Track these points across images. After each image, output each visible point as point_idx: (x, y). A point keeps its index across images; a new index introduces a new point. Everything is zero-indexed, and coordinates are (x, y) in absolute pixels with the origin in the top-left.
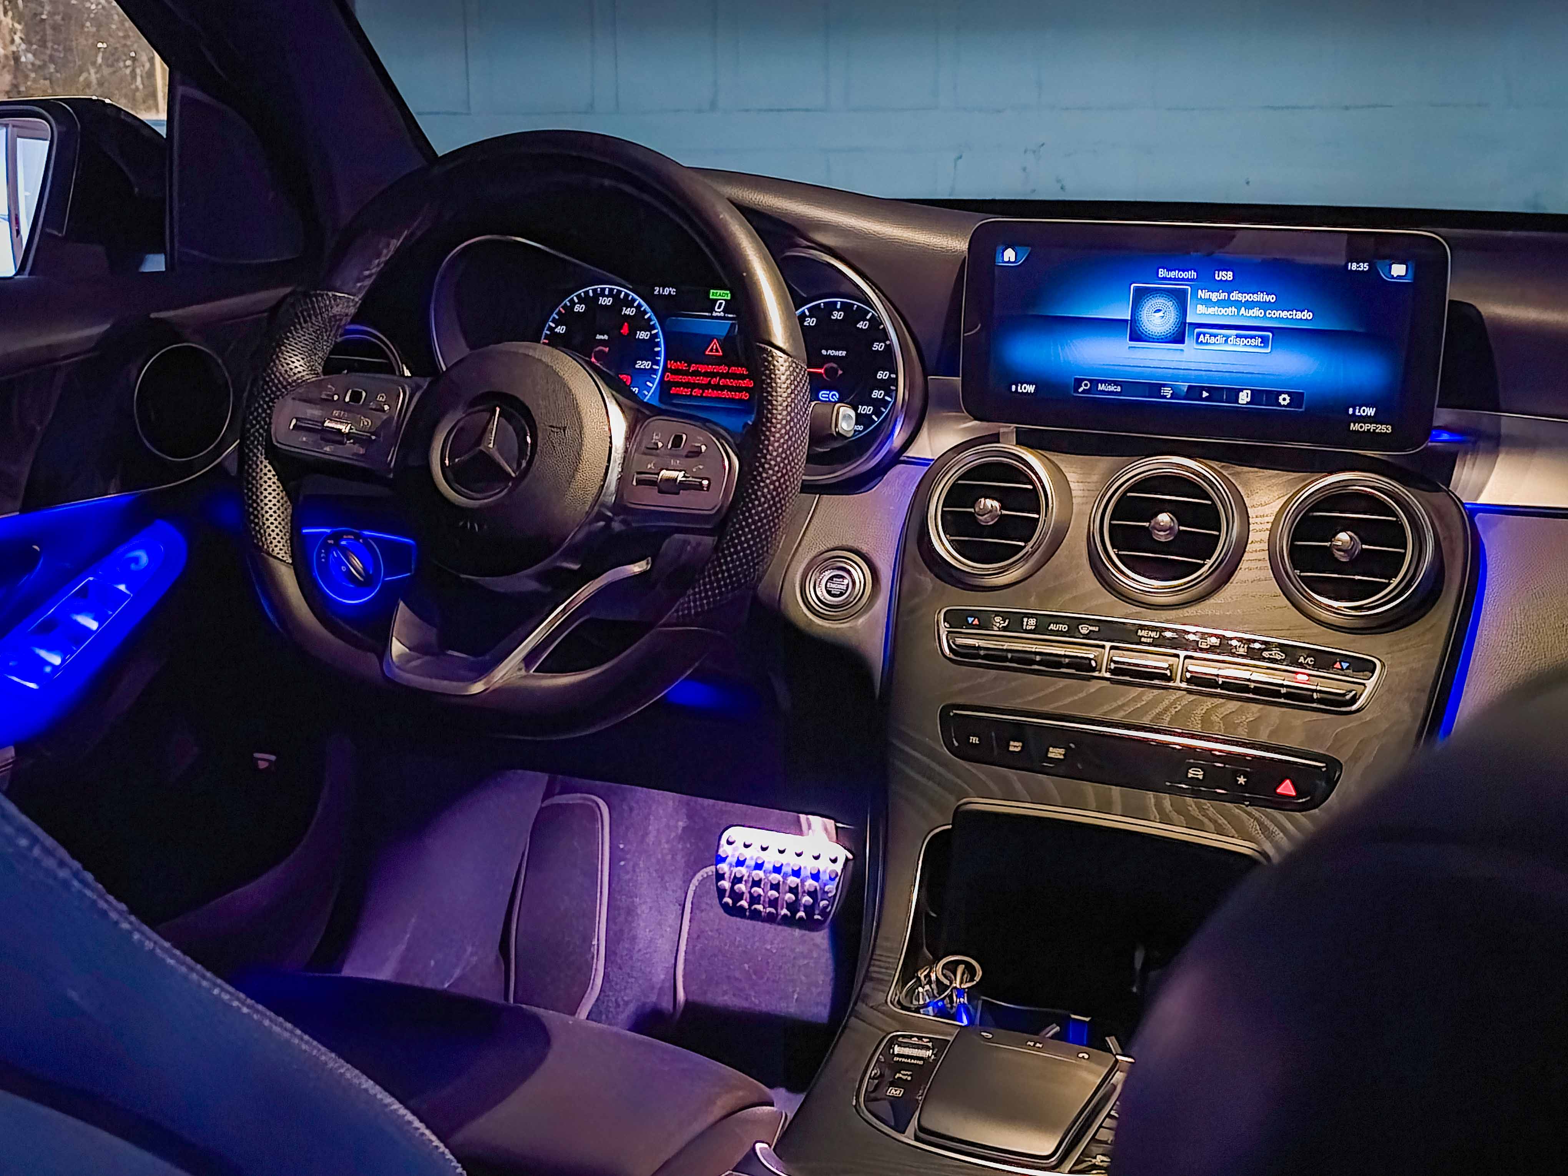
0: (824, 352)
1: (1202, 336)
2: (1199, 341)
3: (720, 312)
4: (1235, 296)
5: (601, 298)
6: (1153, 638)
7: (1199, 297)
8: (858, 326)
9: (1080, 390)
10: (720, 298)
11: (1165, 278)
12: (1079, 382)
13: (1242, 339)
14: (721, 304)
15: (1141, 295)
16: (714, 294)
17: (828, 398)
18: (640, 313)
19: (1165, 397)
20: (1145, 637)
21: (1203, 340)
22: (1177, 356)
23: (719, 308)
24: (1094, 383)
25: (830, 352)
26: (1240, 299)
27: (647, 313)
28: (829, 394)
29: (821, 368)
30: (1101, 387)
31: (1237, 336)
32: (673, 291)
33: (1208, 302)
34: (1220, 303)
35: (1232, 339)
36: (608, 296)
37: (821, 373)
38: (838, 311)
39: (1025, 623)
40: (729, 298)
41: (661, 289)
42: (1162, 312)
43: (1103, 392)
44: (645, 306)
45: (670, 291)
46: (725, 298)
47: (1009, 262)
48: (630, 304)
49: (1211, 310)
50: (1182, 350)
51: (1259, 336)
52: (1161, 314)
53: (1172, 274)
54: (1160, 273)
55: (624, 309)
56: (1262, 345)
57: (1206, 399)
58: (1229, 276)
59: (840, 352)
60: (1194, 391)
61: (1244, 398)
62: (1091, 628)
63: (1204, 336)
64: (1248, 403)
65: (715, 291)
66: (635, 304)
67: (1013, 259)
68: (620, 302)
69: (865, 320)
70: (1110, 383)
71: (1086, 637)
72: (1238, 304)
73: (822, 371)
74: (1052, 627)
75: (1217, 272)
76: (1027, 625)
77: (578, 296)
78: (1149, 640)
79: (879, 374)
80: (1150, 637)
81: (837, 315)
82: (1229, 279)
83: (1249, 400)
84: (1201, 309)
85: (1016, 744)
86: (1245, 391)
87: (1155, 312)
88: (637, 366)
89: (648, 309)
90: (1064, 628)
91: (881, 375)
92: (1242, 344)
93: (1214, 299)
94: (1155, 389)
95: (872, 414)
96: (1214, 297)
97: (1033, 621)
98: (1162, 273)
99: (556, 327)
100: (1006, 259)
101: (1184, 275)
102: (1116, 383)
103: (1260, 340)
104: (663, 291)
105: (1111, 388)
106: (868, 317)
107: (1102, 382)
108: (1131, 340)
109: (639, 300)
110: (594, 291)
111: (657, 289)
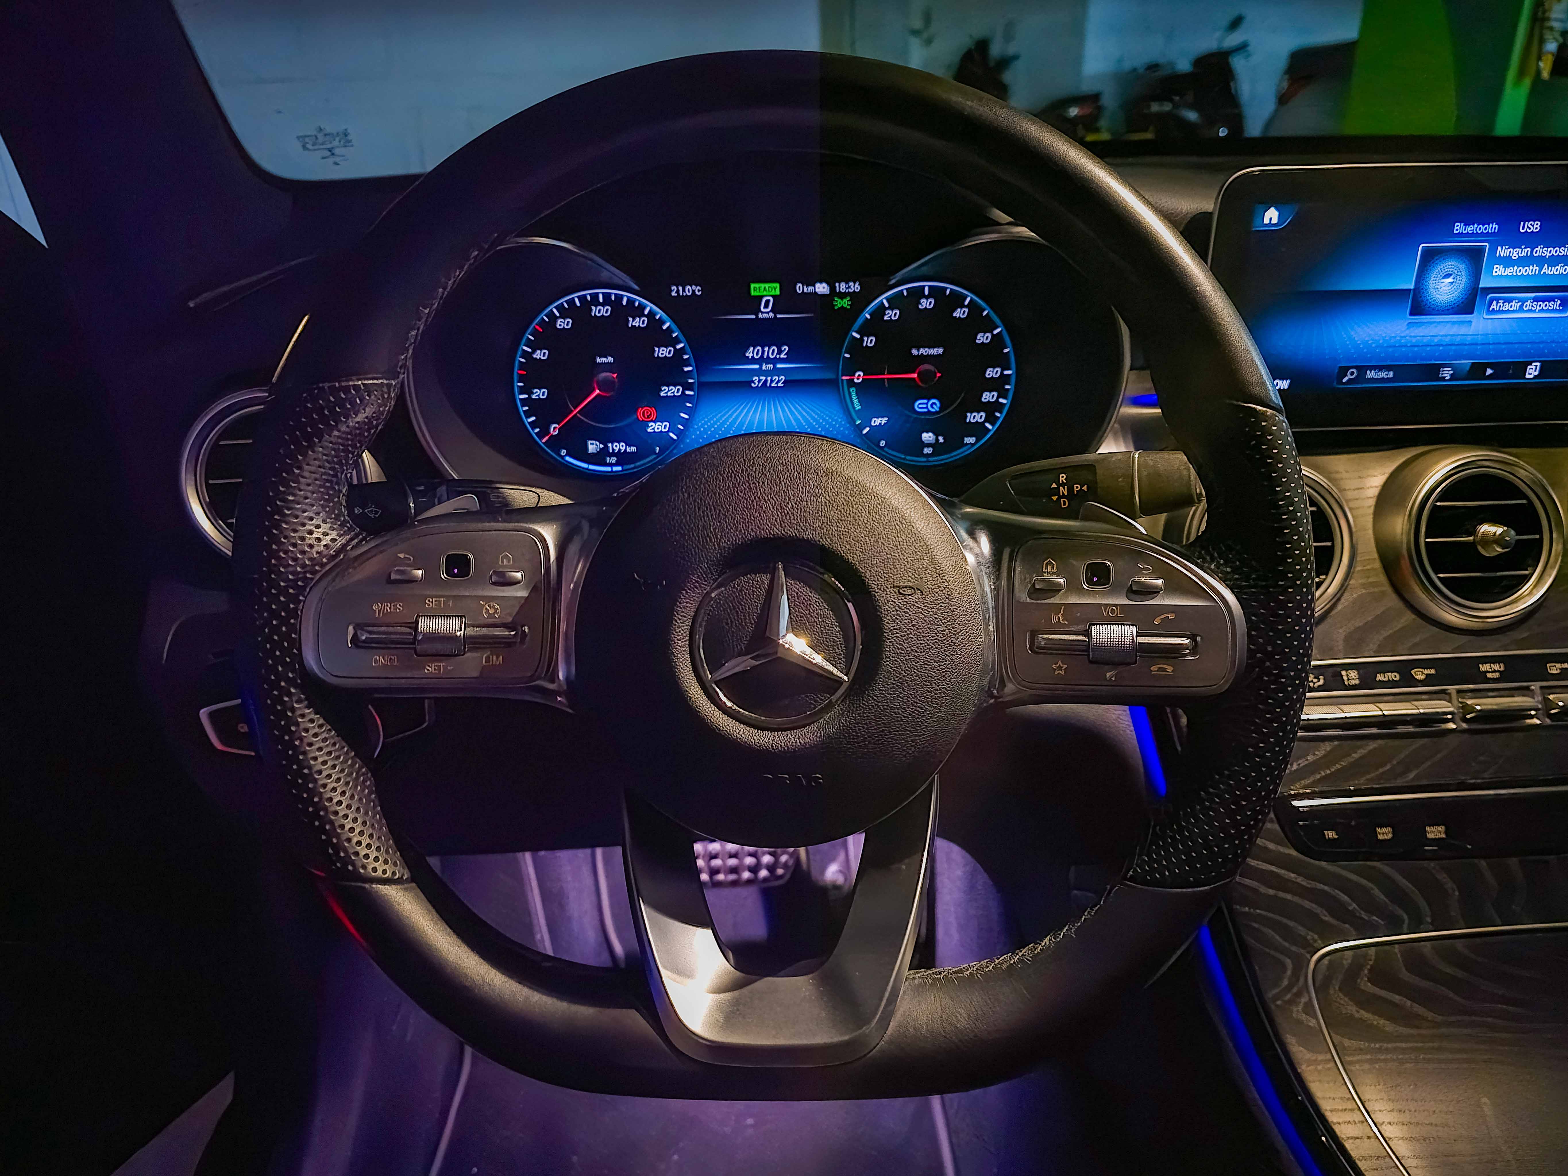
0: (915, 352)
1: (1495, 302)
2: (1491, 309)
3: (768, 313)
4: (1539, 251)
5: (593, 308)
6: (1498, 671)
7: (1497, 255)
8: (954, 315)
9: (1344, 380)
10: (765, 293)
11: (1461, 234)
12: (1344, 371)
13: (1539, 303)
14: (768, 302)
15: (1430, 257)
16: (757, 289)
17: (927, 408)
18: (654, 323)
19: (1443, 379)
20: (1489, 672)
21: (1495, 307)
22: (1463, 330)
23: (766, 306)
24: (1362, 370)
25: (922, 351)
26: (1543, 255)
27: (664, 323)
28: (927, 404)
29: (913, 372)
30: (1370, 374)
31: (1536, 300)
32: (697, 290)
33: (1507, 262)
34: (1523, 262)
35: (1528, 303)
36: (603, 305)
37: (913, 379)
38: (927, 297)
39: (1345, 678)
40: (778, 292)
41: (680, 288)
42: (1452, 277)
43: (1373, 380)
44: (660, 314)
45: (694, 291)
46: (773, 293)
47: (1270, 224)
48: (639, 311)
49: (1509, 271)
50: (1471, 322)
51: (1559, 298)
52: (1450, 280)
53: (1469, 229)
54: (1456, 228)
55: (631, 319)
56: (1561, 308)
57: (1491, 377)
58: (1535, 226)
59: (936, 350)
60: (1477, 370)
61: (1532, 371)
62: (1426, 672)
63: (1498, 303)
64: (1535, 377)
65: (757, 285)
66: (646, 312)
67: (1275, 221)
68: (622, 311)
69: (962, 306)
70: (1380, 368)
71: (1423, 683)
72: (1541, 261)
73: (915, 375)
74: (1380, 677)
75: (1522, 223)
76: (1348, 679)
77: (560, 308)
78: (1496, 675)
79: (988, 372)
80: (1495, 671)
81: (926, 304)
82: (1535, 231)
83: (1536, 373)
84: (1498, 270)
85: (1384, 830)
86: (1534, 364)
87: (1444, 278)
88: (662, 394)
89: (665, 317)
90: (1395, 676)
91: (992, 373)
92: (1538, 308)
93: (1515, 256)
94: (1432, 371)
95: (986, 421)
96: (1515, 253)
97: (1353, 674)
98: (1459, 228)
99: (534, 352)
100: (1266, 221)
101: (1483, 229)
102: (1388, 368)
103: (1559, 302)
104: (684, 291)
105: (1382, 375)
106: (966, 303)
107: (1372, 368)
108: (1411, 314)
109: (649, 307)
110: (582, 299)
111: (674, 288)
